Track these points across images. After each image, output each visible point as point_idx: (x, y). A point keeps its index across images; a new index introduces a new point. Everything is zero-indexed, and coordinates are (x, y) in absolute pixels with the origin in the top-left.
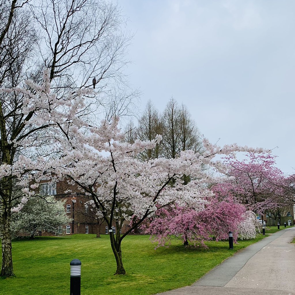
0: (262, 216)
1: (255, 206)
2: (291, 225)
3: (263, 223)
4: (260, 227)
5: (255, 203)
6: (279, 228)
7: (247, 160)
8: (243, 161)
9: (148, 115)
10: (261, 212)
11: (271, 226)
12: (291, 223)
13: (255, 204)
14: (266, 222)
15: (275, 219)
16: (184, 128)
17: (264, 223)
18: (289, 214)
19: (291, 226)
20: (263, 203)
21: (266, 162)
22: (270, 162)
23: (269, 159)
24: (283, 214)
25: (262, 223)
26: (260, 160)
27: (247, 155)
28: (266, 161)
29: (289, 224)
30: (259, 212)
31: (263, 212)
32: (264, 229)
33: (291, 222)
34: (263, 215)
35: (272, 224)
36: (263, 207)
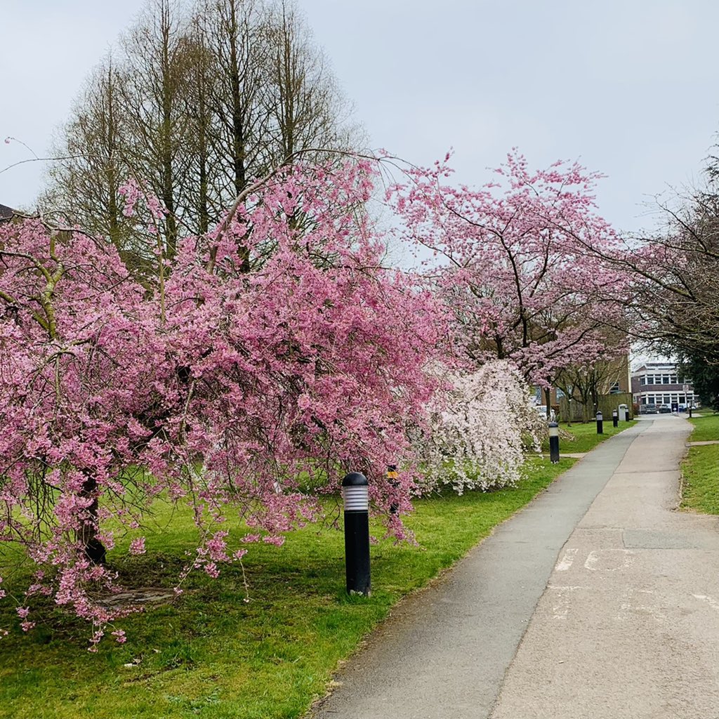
0: (547, 392)
1: (523, 357)
2: (628, 419)
3: (548, 413)
4: (540, 429)
5: (526, 345)
6: (600, 430)
7: (498, 185)
8: (487, 189)
9: (158, 25)
10: (543, 378)
11: (572, 422)
12: (627, 414)
13: (524, 349)
14: (557, 411)
15: (584, 402)
16: (288, 78)
17: (551, 414)
18: (617, 389)
19: (628, 423)
20: (551, 344)
21: (565, 196)
22: (579, 202)
23: (573, 189)
24: (601, 389)
25: (545, 414)
26: (543, 188)
27: (500, 171)
28: (563, 193)
29: (622, 416)
30: (536, 375)
31: (548, 378)
32: (556, 438)
33: (627, 411)
34: (548, 389)
35: (572, 418)
36: (552, 358)
